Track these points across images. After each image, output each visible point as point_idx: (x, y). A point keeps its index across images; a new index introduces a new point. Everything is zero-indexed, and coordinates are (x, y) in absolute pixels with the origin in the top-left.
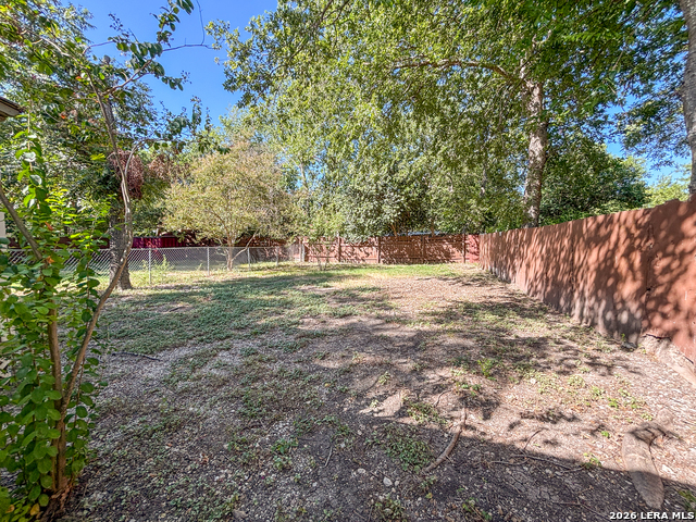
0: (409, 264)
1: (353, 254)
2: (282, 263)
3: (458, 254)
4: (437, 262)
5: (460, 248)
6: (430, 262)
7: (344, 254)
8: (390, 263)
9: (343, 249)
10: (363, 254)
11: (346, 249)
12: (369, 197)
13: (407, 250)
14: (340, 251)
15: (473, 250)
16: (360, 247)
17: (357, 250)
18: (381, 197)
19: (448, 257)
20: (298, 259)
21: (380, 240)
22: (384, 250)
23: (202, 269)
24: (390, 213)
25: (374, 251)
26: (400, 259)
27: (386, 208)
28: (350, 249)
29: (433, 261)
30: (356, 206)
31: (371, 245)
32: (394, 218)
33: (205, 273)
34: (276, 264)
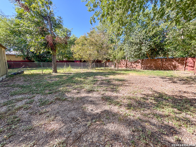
0: (154, 70)
1: (131, 66)
2: (106, 68)
3: (180, 66)
4: (169, 70)
5: (183, 64)
6: (165, 70)
7: (128, 66)
8: (146, 69)
9: (128, 64)
10: (135, 66)
11: (129, 64)
12: (137, 44)
13: (154, 64)
14: (127, 64)
15: (191, 65)
16: (134, 63)
17: (133, 64)
18: (141, 43)
19: (175, 68)
20: (113, 67)
21: (142, 61)
22: (144, 64)
23: (80, 69)
24: (145, 49)
25: (140, 65)
26: (150, 68)
27: (143, 48)
28: (130, 64)
29: (166, 69)
30: (131, 48)
31: (139, 62)
32: (146, 52)
33: (81, 70)
34: (104, 68)
